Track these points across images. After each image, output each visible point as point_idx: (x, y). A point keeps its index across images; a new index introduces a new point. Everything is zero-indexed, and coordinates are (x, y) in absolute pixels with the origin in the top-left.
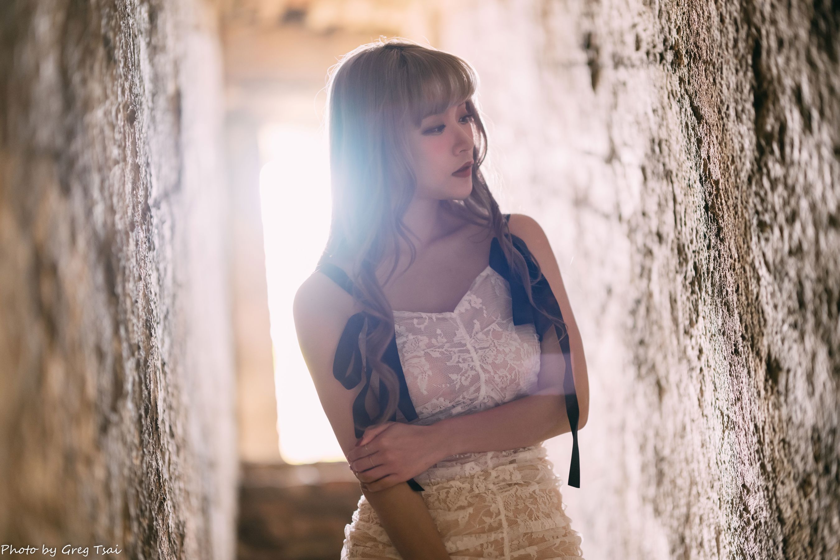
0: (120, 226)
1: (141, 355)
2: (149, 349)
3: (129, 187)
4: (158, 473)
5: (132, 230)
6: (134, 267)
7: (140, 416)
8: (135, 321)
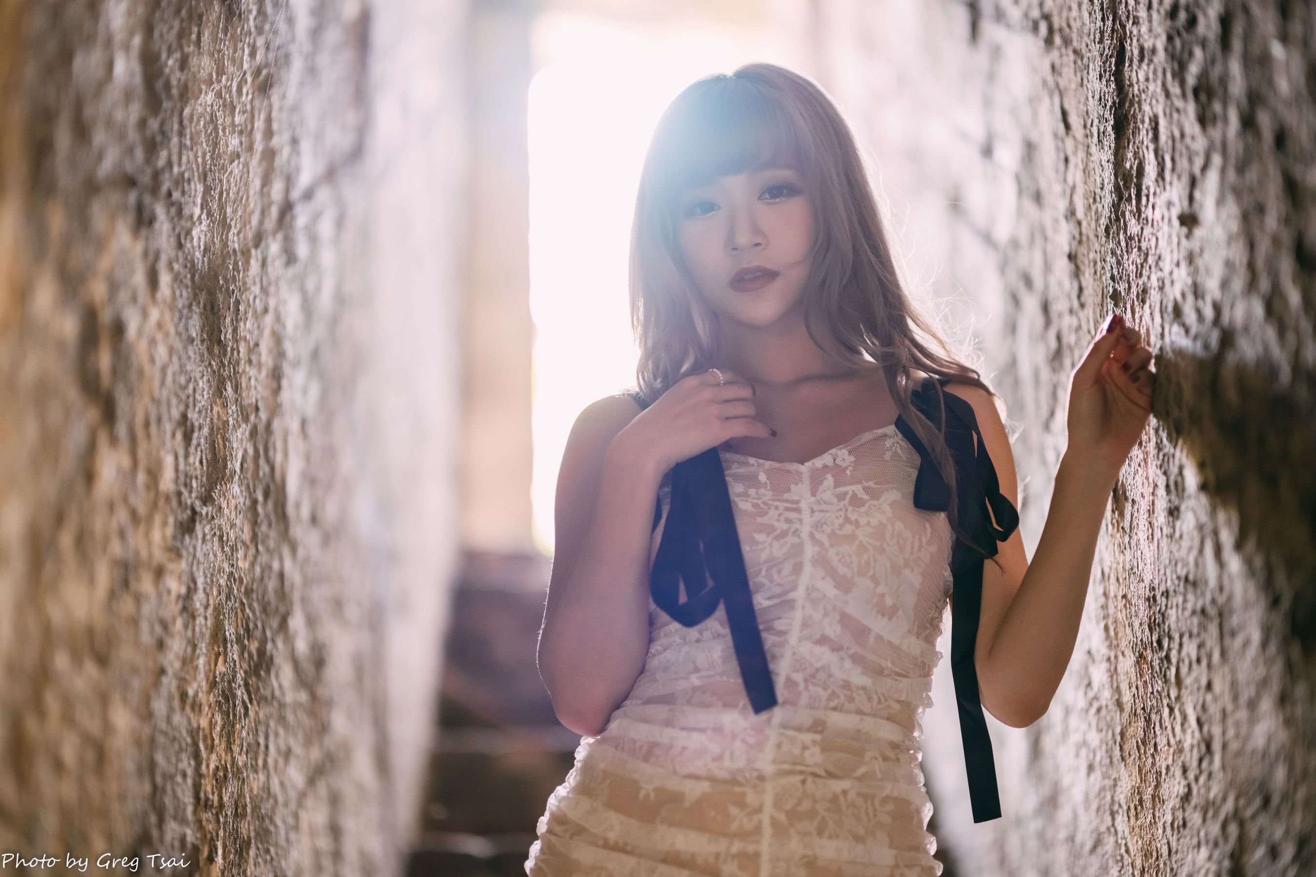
0: (234, 243)
1: (261, 419)
2: (275, 409)
3: (256, 183)
4: (281, 576)
5: (257, 246)
6: (255, 298)
7: (255, 502)
8: (252, 372)
